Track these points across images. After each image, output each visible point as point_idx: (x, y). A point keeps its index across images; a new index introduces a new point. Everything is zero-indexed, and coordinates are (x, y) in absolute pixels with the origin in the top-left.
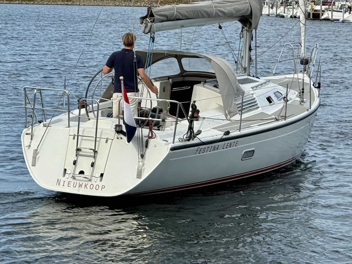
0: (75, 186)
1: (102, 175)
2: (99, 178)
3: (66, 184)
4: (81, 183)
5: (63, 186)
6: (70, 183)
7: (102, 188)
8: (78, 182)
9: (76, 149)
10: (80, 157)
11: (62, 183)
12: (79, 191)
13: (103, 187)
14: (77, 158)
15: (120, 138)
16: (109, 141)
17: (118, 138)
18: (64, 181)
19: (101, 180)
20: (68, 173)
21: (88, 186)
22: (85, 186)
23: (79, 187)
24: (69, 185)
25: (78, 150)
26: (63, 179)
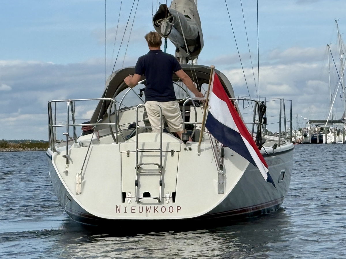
0: (141, 211)
1: (174, 195)
2: (171, 199)
3: (129, 210)
4: (148, 207)
5: (126, 212)
6: (133, 208)
7: (177, 209)
8: (144, 206)
9: (135, 166)
10: (141, 177)
11: (123, 210)
12: (147, 216)
13: (179, 208)
14: (138, 178)
15: (188, 149)
16: (176, 154)
17: (185, 149)
18: (126, 207)
19: (174, 201)
20: (128, 197)
21: (159, 209)
22: (155, 209)
23: (147, 211)
24: (133, 211)
25: (138, 168)
26: (123, 205)
